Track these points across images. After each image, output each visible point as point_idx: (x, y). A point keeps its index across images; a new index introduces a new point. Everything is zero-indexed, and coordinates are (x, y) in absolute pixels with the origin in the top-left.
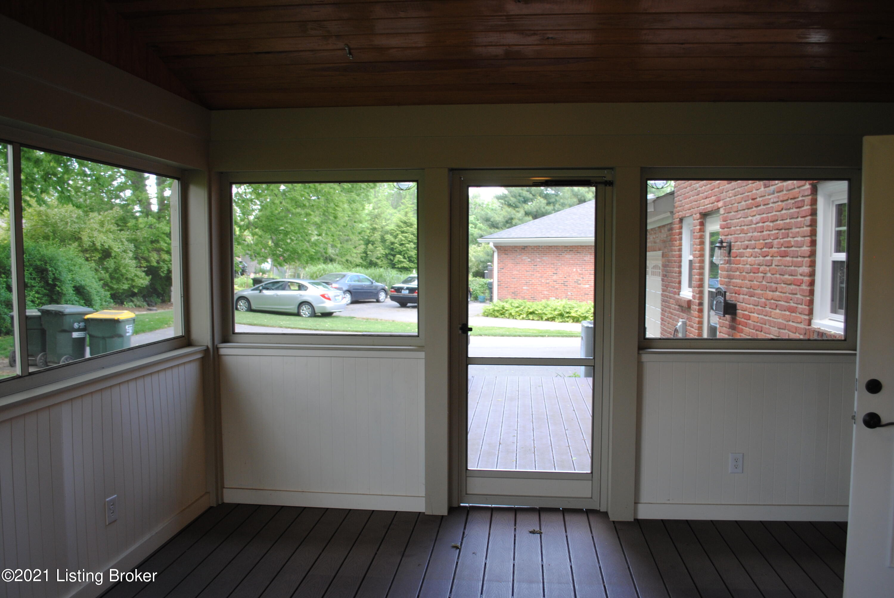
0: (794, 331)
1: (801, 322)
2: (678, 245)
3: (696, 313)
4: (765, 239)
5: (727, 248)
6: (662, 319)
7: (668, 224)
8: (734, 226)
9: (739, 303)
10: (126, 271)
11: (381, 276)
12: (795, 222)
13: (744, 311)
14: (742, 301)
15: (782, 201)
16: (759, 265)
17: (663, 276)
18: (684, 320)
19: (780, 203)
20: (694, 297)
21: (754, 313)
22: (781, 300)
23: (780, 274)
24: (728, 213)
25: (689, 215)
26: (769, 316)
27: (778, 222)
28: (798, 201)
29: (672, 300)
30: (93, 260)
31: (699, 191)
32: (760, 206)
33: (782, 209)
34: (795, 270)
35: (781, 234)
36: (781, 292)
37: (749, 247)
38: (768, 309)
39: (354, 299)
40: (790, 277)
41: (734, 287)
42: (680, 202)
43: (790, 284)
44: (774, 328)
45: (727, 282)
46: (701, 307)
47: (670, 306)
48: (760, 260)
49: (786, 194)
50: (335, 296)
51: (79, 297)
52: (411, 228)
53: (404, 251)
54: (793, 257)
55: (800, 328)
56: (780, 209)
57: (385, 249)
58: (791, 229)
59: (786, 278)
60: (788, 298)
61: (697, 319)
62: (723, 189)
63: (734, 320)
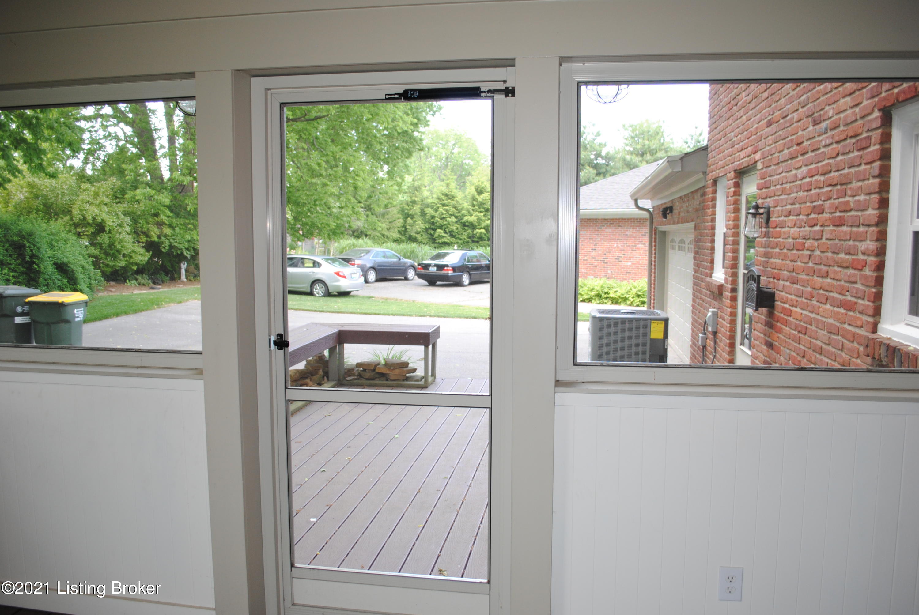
0: (852, 339)
1: (862, 327)
2: (710, 214)
3: (729, 301)
4: (814, 200)
5: (764, 216)
6: (693, 306)
7: (701, 188)
8: (774, 184)
9: (778, 292)
10: (122, 247)
11: (413, 252)
12: (855, 171)
13: (784, 303)
14: (781, 290)
15: (838, 142)
16: (804, 239)
17: (695, 253)
18: (715, 310)
19: (835, 146)
20: (726, 280)
21: (796, 307)
22: (833, 290)
23: (833, 253)
24: (767, 167)
25: (722, 175)
26: (816, 314)
27: (832, 174)
28: (861, 139)
29: (703, 283)
30: (86, 235)
31: (734, 141)
32: (807, 152)
33: (838, 154)
34: (855, 246)
35: (835, 192)
36: (834, 279)
37: (792, 214)
38: (814, 302)
39: (379, 278)
40: (847, 257)
41: (773, 269)
42: (713, 159)
43: (847, 267)
44: (822, 332)
45: (764, 262)
46: (734, 294)
47: (702, 291)
48: (805, 231)
49: (844, 131)
50: (351, 274)
51: (63, 275)
52: (453, 200)
53: (445, 225)
54: (851, 226)
55: (861, 336)
56: (834, 155)
57: (425, 223)
58: (850, 183)
59: (841, 258)
60: (843, 288)
61: (729, 310)
62: (762, 134)
63: (771, 314)
